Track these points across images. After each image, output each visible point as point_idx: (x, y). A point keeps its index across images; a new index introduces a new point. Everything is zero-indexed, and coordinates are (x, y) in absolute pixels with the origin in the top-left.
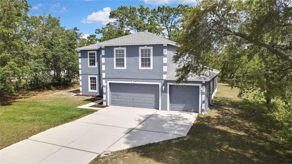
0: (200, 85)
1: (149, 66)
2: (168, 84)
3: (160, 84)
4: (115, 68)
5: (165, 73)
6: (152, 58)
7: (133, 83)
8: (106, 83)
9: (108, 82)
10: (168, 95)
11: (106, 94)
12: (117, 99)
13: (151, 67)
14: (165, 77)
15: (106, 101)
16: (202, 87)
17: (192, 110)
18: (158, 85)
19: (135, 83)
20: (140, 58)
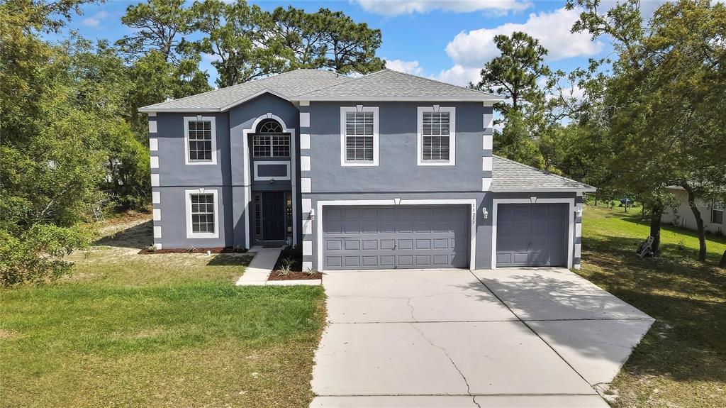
0: (571, 201)
1: (446, 156)
2: (496, 202)
3: (473, 202)
4: (344, 163)
5: (489, 175)
6: (452, 135)
7: (397, 203)
8: (314, 206)
9: (320, 204)
10: (494, 228)
11: (313, 238)
12: (342, 252)
13: (452, 162)
14: (487, 185)
15: (313, 259)
16: (575, 206)
17: (548, 263)
18: (469, 206)
19: (404, 202)
20: (420, 136)
